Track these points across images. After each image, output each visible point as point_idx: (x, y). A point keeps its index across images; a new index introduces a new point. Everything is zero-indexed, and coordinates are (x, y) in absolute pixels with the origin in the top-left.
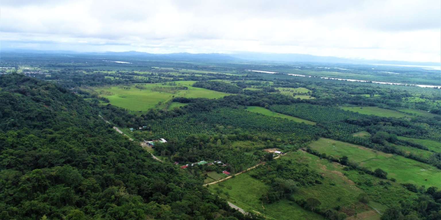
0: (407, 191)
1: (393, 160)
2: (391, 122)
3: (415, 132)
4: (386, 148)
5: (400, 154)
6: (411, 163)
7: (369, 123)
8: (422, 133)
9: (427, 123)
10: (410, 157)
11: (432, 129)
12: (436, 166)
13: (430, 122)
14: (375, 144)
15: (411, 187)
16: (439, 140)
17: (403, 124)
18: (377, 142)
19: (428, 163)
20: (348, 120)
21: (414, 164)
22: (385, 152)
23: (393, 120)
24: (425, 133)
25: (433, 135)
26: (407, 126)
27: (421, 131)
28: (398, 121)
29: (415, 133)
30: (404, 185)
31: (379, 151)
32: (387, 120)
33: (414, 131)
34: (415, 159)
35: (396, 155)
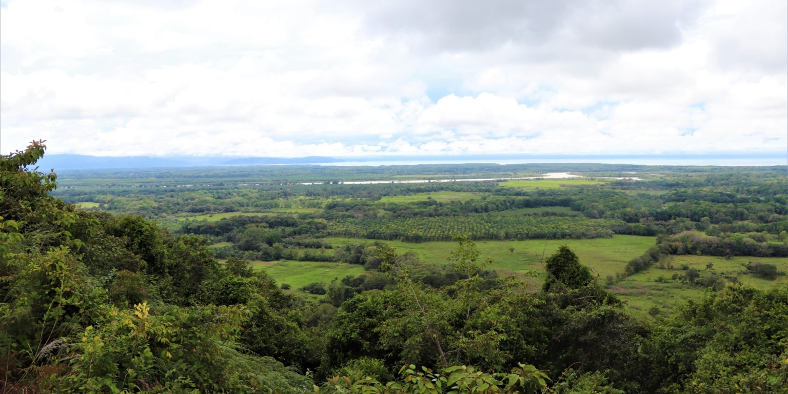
0: (310, 295)
1: (279, 267)
2: (267, 222)
3: (307, 229)
4: (264, 254)
5: (290, 258)
6: (309, 265)
7: (230, 227)
8: (318, 229)
9: (323, 218)
10: (307, 259)
11: (331, 223)
12: (346, 261)
13: (326, 216)
14: (246, 252)
15: (315, 288)
16: (345, 234)
17: (286, 221)
18: (247, 249)
19: (335, 261)
20: (189, 227)
21: (314, 265)
22: (264, 261)
23: (269, 219)
24: (322, 228)
25: (335, 229)
26: (293, 225)
27: (316, 226)
28: (277, 218)
29: (307, 231)
30: (304, 289)
31: (253, 260)
32: (260, 220)
33: (306, 227)
34: (314, 259)
35: (284, 260)
